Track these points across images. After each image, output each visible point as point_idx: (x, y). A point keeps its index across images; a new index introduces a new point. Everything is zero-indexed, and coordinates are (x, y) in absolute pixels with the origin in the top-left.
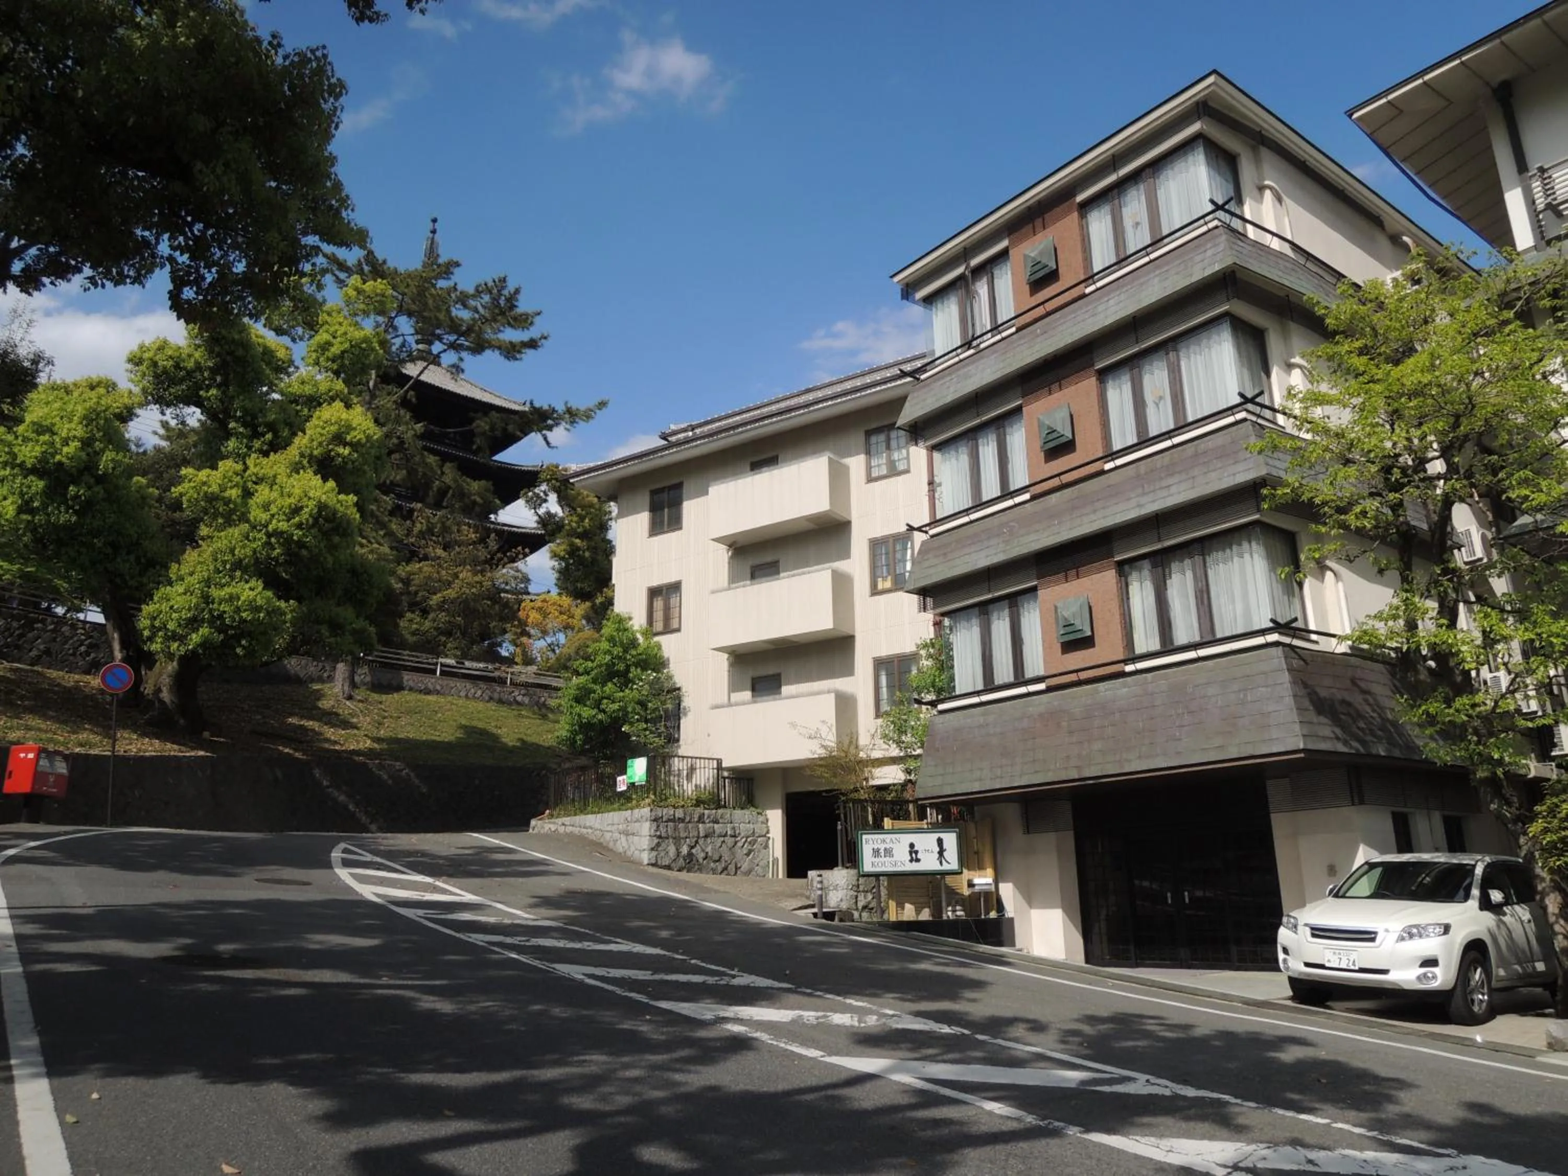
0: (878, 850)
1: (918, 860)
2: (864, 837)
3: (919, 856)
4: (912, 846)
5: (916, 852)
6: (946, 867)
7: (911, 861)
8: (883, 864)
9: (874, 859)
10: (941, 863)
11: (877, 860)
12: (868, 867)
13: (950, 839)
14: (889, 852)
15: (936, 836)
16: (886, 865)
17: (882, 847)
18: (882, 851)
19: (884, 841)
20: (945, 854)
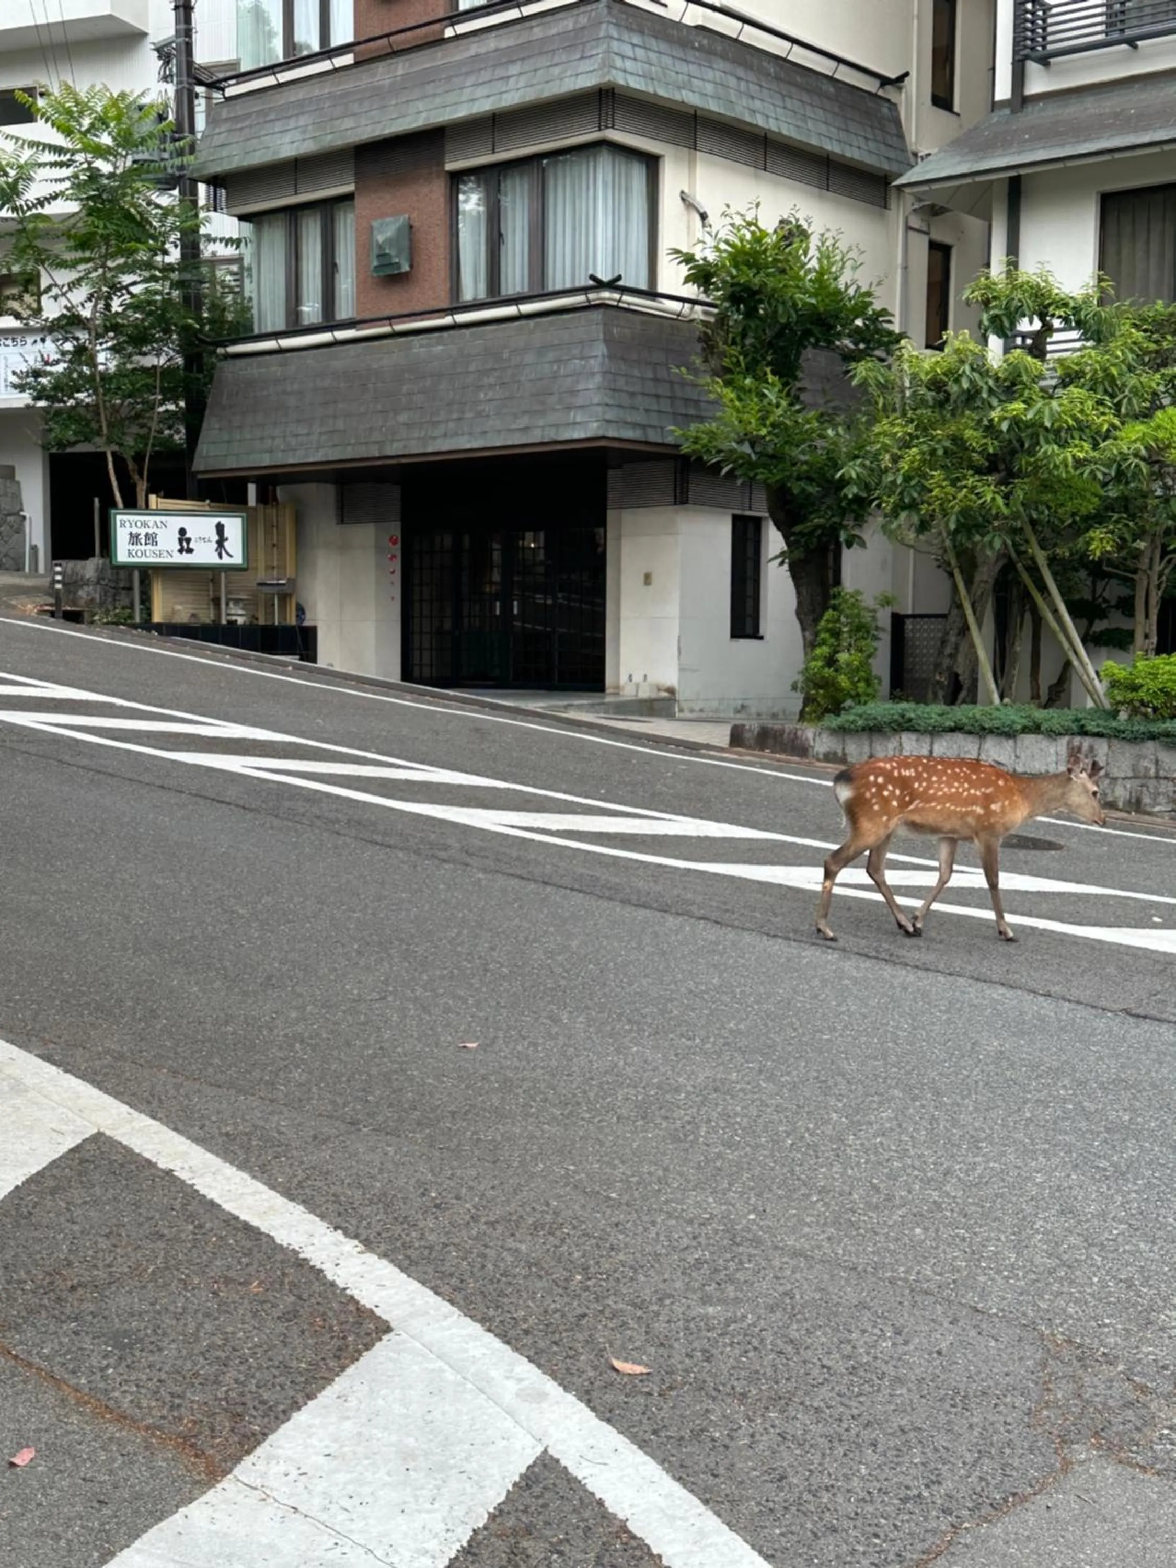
0: (138, 535)
1: (190, 551)
2: (119, 517)
3: (192, 545)
4: (182, 531)
5: (188, 541)
6: (226, 560)
7: (181, 551)
8: (144, 553)
9: (131, 547)
10: (220, 556)
11: (135, 547)
12: (122, 556)
13: (234, 527)
14: (151, 539)
15: (216, 520)
16: (148, 556)
17: (143, 532)
18: (142, 536)
19: (145, 524)
20: (226, 544)
